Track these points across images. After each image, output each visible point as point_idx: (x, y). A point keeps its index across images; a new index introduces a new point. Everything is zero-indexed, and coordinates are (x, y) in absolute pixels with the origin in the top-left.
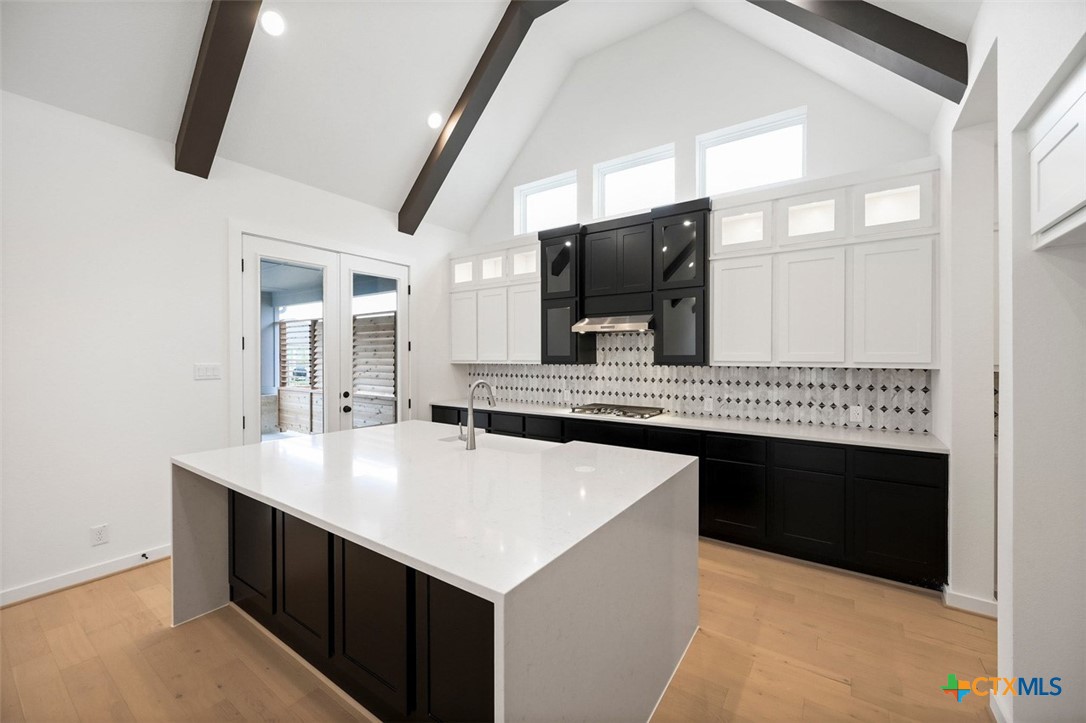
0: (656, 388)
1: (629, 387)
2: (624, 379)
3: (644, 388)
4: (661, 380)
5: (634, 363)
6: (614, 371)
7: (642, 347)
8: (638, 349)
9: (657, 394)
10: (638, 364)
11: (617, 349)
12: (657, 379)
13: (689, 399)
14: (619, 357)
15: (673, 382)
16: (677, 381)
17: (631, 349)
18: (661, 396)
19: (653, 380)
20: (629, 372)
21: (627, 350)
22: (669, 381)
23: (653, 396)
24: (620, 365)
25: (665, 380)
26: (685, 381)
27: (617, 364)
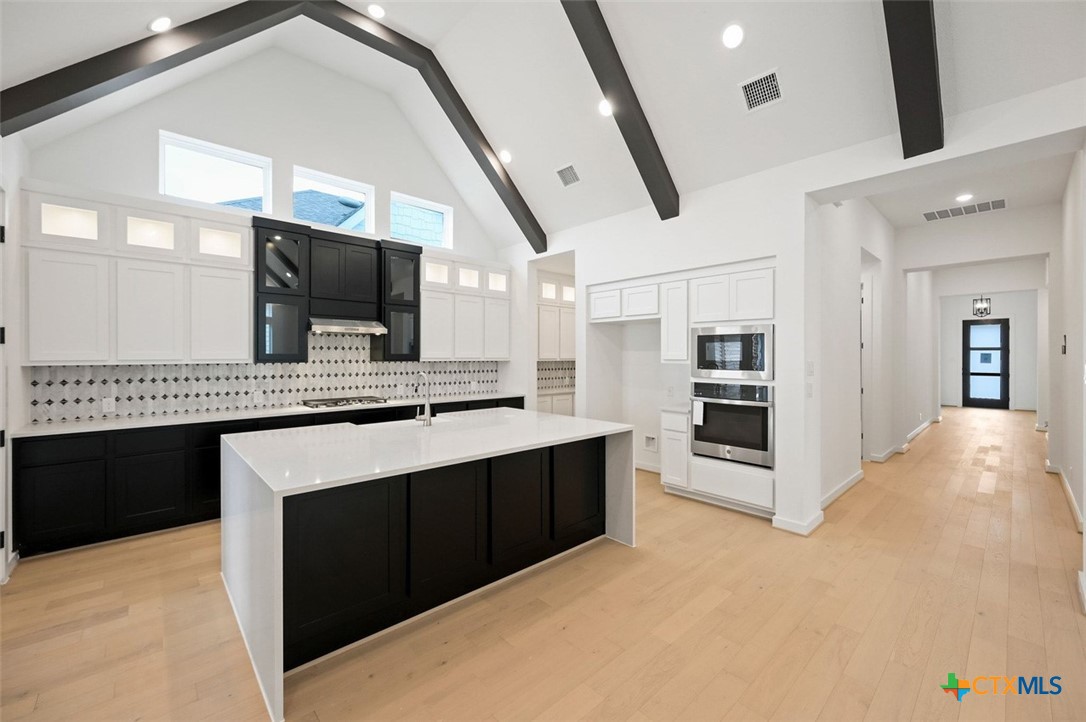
0: (360, 381)
1: (334, 382)
2: (329, 375)
3: (348, 381)
4: (364, 374)
5: (339, 361)
6: (318, 368)
7: (347, 347)
8: (343, 348)
9: (360, 386)
10: (343, 361)
11: (321, 348)
12: (361, 373)
13: (386, 387)
14: (325, 355)
15: (373, 375)
16: (377, 374)
17: (336, 348)
18: (364, 387)
19: (357, 375)
20: (333, 368)
21: (332, 349)
22: (370, 374)
23: (357, 387)
24: (325, 363)
25: (367, 374)
26: (383, 374)
27: (321, 362)
